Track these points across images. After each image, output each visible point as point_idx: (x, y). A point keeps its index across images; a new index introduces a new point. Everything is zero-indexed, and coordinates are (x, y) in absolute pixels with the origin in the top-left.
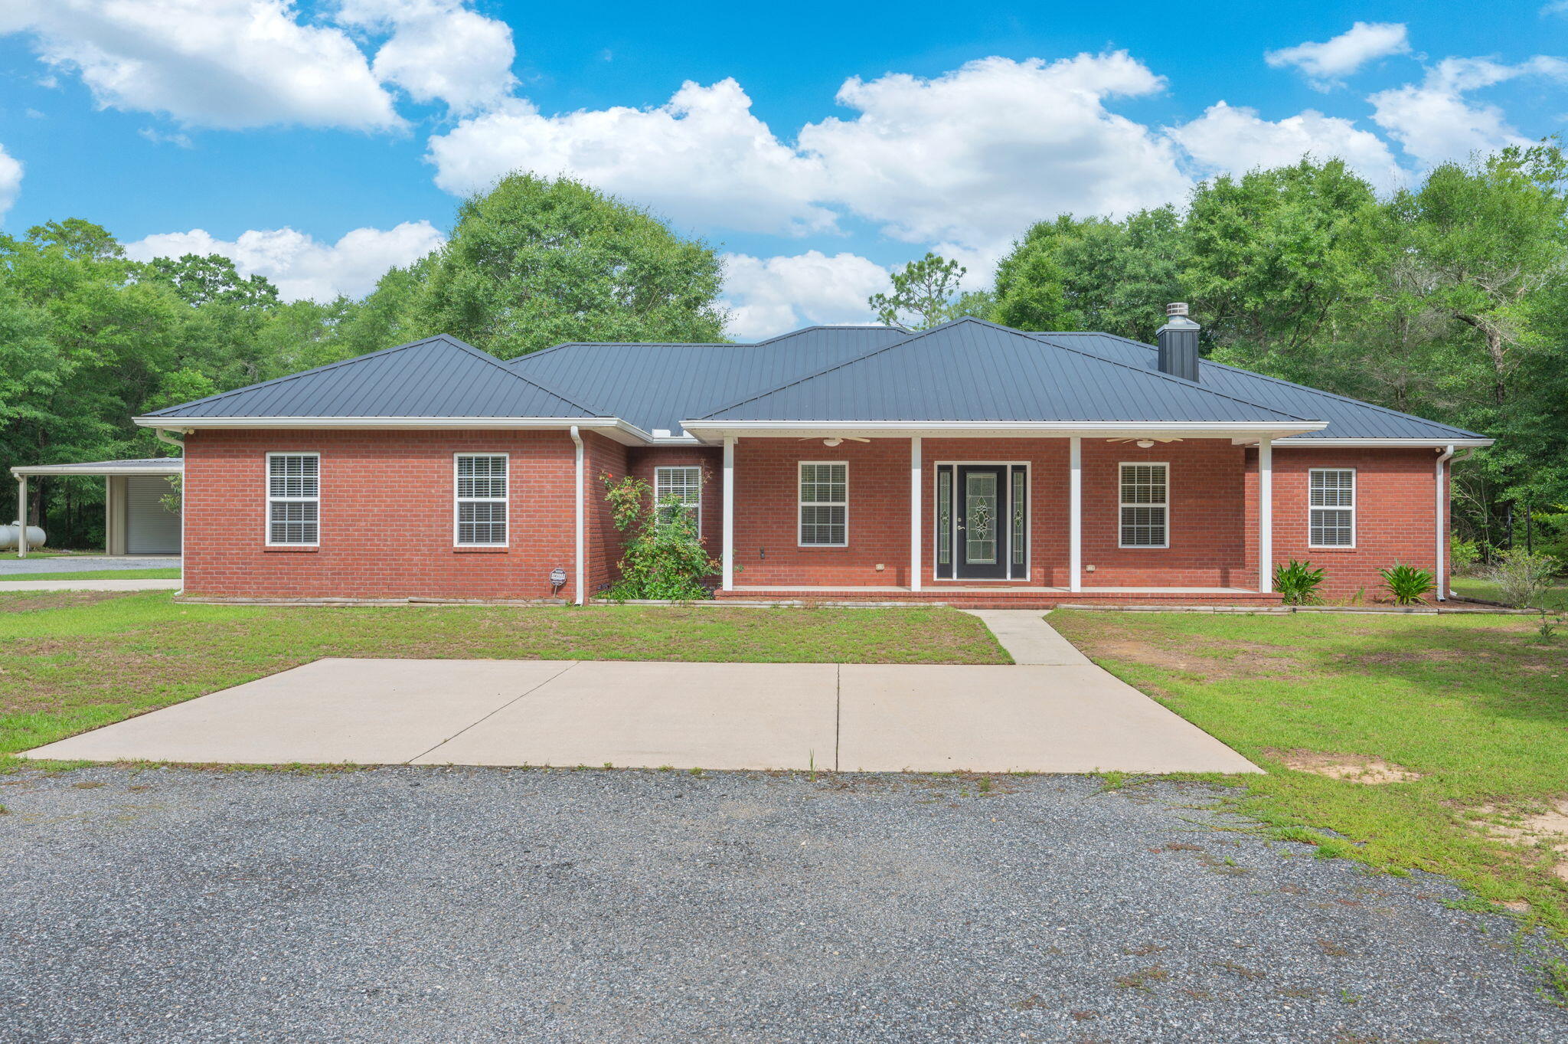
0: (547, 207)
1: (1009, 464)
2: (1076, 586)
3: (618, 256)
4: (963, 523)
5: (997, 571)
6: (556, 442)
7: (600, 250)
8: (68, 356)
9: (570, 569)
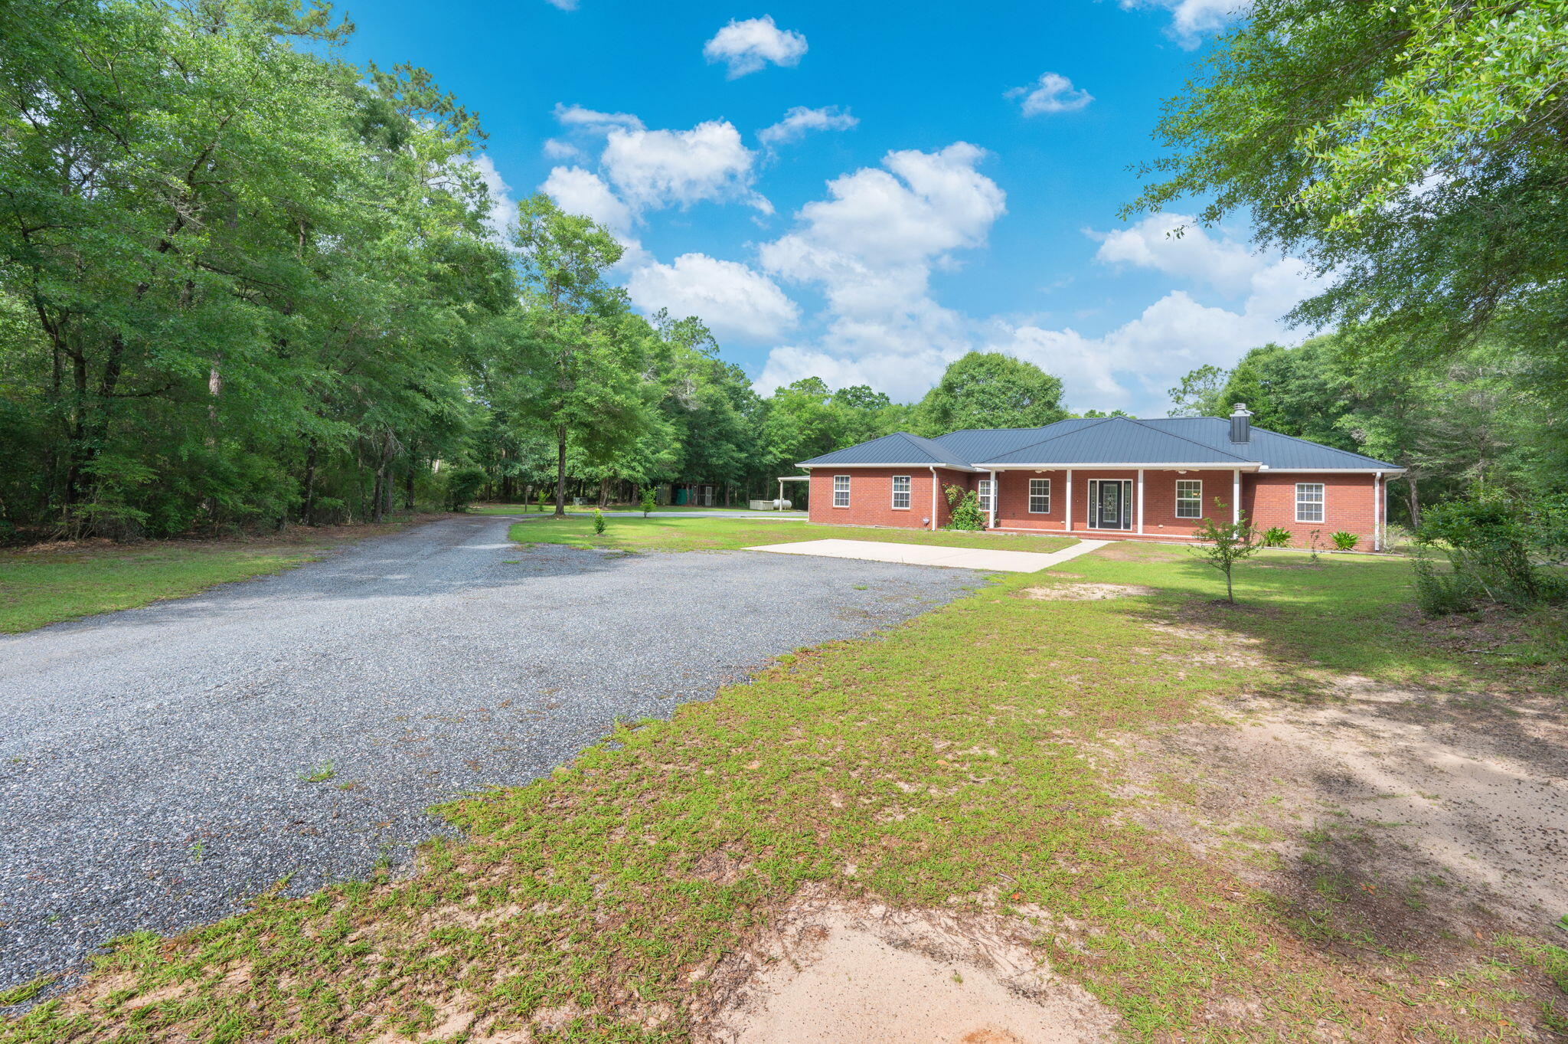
0: (981, 365)
1: (1123, 480)
2: (1140, 532)
3: (1010, 385)
4: (1101, 504)
5: (1117, 526)
6: (924, 472)
7: (1002, 383)
8: (801, 433)
9: (930, 517)
